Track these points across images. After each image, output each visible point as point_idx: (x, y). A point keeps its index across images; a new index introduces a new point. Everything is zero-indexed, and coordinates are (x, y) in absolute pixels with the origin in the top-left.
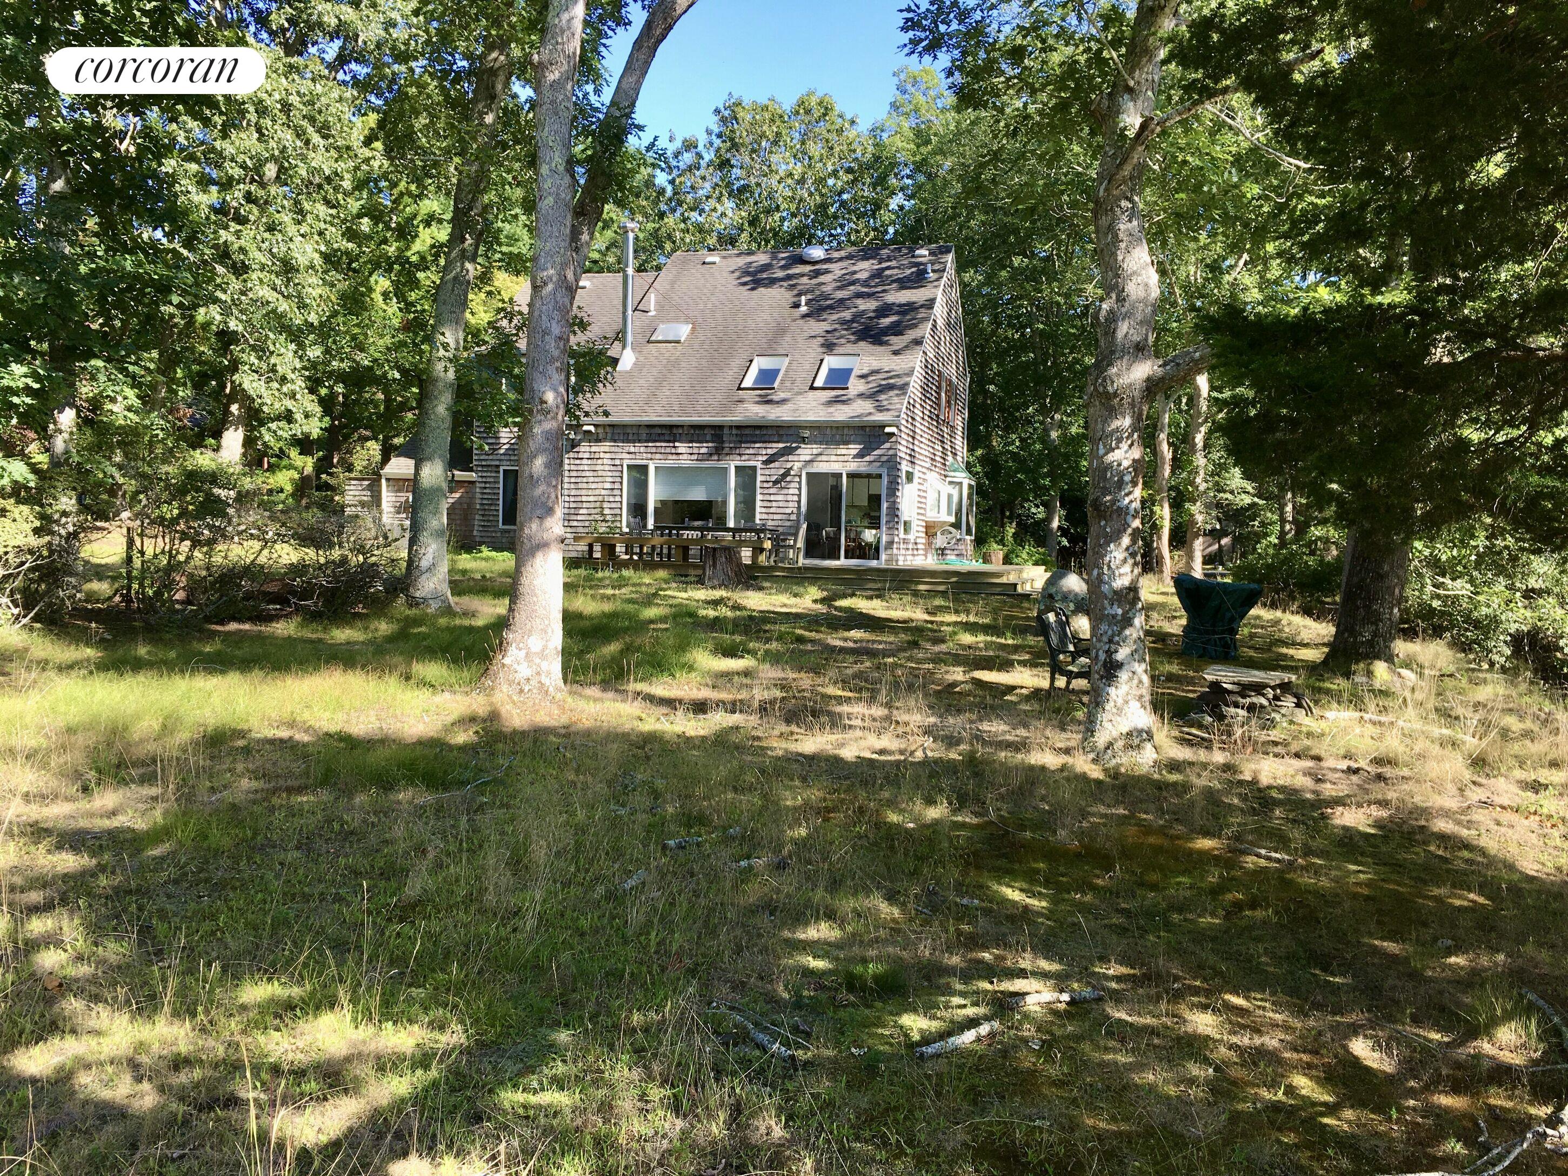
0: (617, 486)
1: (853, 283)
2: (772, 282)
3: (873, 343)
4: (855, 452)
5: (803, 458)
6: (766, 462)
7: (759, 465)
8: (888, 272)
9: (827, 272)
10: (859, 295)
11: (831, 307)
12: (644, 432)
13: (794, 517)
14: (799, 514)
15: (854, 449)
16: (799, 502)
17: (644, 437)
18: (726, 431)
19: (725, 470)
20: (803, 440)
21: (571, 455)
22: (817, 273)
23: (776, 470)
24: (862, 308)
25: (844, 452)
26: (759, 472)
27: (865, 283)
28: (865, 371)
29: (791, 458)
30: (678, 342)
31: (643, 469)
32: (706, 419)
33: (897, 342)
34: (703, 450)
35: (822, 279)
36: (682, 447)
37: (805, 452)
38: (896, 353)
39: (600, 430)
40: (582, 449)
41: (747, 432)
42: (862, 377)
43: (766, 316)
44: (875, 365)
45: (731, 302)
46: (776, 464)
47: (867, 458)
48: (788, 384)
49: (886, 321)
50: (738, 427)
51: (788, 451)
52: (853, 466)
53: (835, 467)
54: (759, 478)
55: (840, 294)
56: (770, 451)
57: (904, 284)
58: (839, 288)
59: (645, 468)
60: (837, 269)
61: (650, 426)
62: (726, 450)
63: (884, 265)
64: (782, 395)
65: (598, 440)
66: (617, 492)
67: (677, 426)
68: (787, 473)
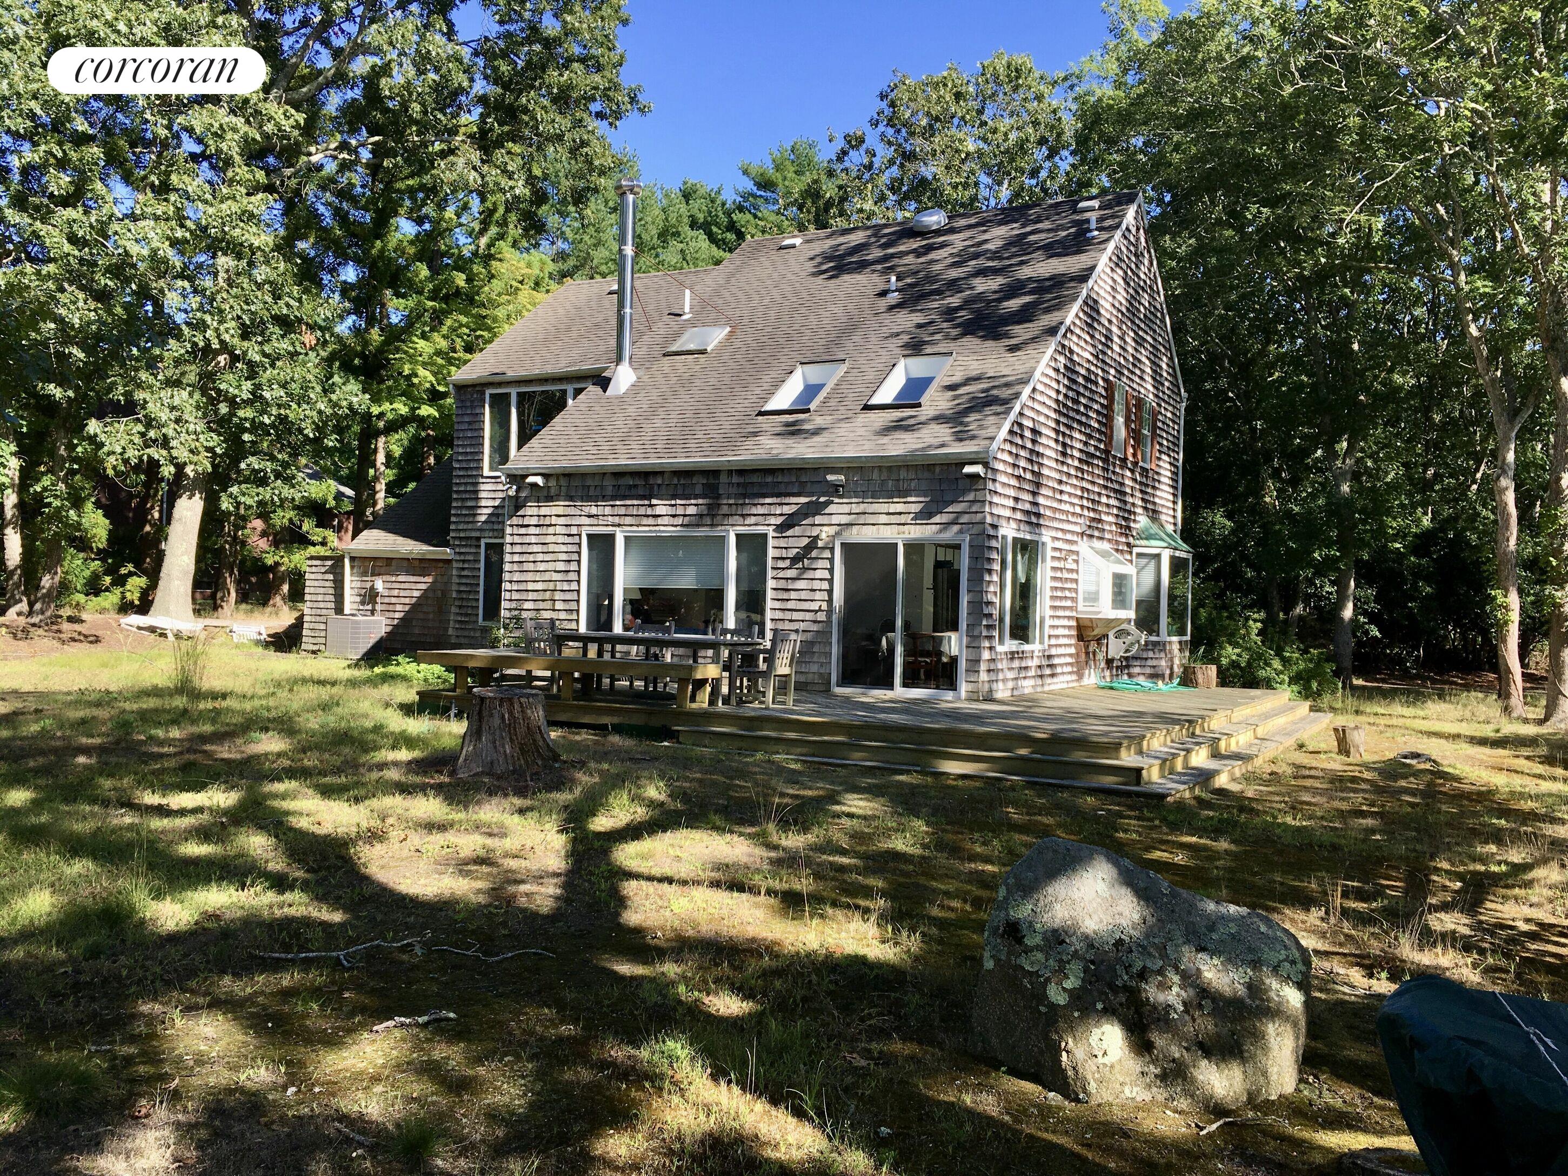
0: (574, 566)
1: (976, 256)
2: (862, 266)
3: (985, 338)
4: (915, 508)
5: (835, 519)
6: (781, 528)
7: (771, 533)
8: (1032, 238)
9: (943, 245)
10: (982, 272)
11: (938, 292)
12: (609, 482)
13: (822, 617)
14: (830, 612)
15: (914, 504)
16: (830, 592)
17: (609, 491)
18: (723, 479)
19: (722, 540)
20: (835, 490)
21: (515, 521)
22: (930, 248)
23: (797, 540)
24: (980, 289)
25: (899, 508)
26: (771, 543)
27: (996, 255)
28: (957, 378)
29: (818, 519)
30: (703, 352)
31: (609, 539)
32: (697, 459)
33: (1021, 332)
34: (692, 510)
35: (933, 255)
36: (662, 507)
37: (839, 510)
38: (1013, 349)
39: (552, 483)
40: (529, 511)
41: (755, 479)
42: (952, 388)
43: (838, 310)
44: (975, 367)
45: (796, 293)
46: (796, 530)
47: (937, 519)
48: (833, 403)
49: (1014, 304)
50: (741, 472)
51: (815, 509)
52: (917, 532)
53: (886, 534)
54: (771, 553)
55: (954, 273)
56: (787, 510)
57: (1052, 250)
58: (955, 265)
59: (611, 538)
60: (958, 241)
61: (619, 474)
62: (725, 510)
63: (1028, 229)
64: (819, 421)
65: (549, 498)
66: (573, 576)
67: (655, 474)
68: (813, 543)
